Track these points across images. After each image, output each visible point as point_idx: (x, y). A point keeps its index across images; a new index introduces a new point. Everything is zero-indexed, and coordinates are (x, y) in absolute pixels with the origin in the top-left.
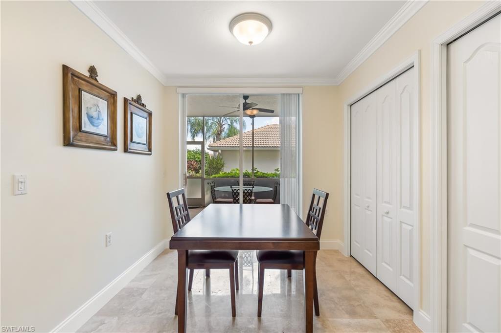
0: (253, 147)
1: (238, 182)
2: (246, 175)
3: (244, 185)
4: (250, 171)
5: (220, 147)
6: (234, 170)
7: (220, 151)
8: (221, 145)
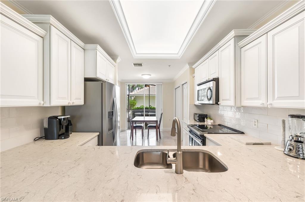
0: (149, 95)
1: (143, 111)
2: (146, 108)
3: (145, 112)
4: (148, 107)
5: (135, 95)
6: (141, 106)
7: (134, 97)
8: (135, 94)
